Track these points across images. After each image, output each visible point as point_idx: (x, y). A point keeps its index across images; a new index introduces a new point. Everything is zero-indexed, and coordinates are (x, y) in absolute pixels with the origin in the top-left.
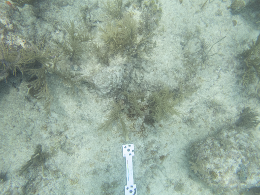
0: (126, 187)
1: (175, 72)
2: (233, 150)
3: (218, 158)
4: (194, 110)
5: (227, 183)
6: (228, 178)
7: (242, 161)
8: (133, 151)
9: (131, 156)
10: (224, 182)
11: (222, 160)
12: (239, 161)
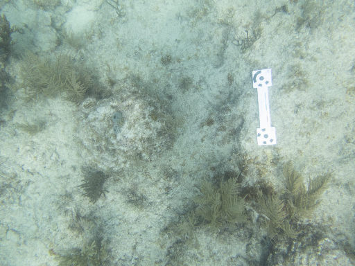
0: (270, 84)
1: (198, 256)
2: (126, 149)
3: (145, 136)
4: (163, 191)
5: (137, 106)
6: (135, 113)
7: (115, 137)
8: (259, 135)
9: (262, 127)
10: (140, 107)
11: (140, 134)
12: (119, 137)
